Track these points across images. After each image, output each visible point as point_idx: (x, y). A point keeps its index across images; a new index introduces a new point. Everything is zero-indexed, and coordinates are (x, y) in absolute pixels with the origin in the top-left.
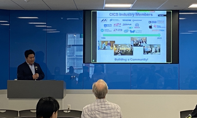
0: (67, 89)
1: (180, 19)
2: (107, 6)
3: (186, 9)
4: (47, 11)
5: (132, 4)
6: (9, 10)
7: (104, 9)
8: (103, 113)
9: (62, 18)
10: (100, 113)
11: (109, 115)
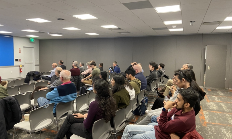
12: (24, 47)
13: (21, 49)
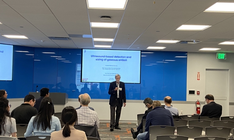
0: (69, 98)
1: (142, 56)
2: (96, 46)
3: (145, 50)
4: (58, 49)
5: (111, 45)
6: (34, 48)
7: (94, 48)
8: (85, 116)
9: (70, 54)
10: (83, 116)
11: (89, 118)
12: (207, 70)
13: (200, 74)
